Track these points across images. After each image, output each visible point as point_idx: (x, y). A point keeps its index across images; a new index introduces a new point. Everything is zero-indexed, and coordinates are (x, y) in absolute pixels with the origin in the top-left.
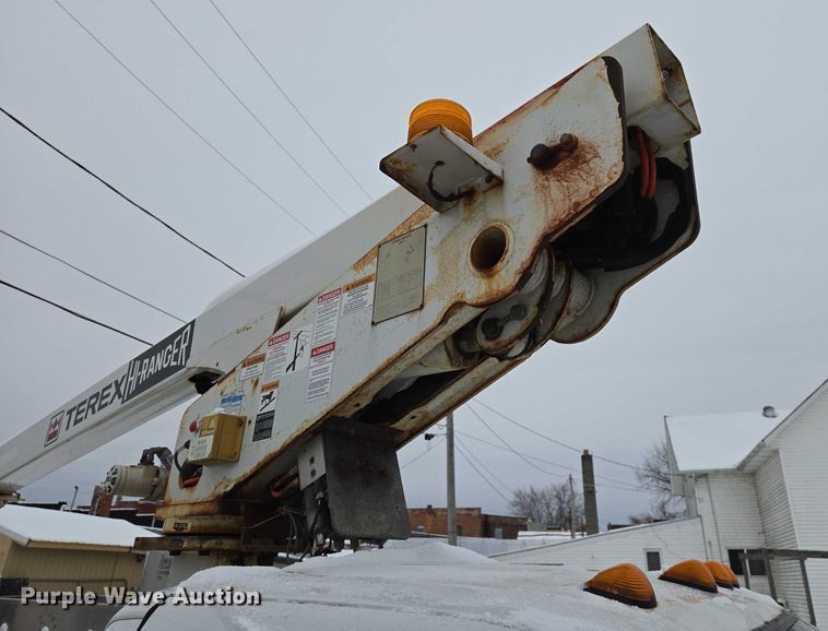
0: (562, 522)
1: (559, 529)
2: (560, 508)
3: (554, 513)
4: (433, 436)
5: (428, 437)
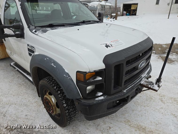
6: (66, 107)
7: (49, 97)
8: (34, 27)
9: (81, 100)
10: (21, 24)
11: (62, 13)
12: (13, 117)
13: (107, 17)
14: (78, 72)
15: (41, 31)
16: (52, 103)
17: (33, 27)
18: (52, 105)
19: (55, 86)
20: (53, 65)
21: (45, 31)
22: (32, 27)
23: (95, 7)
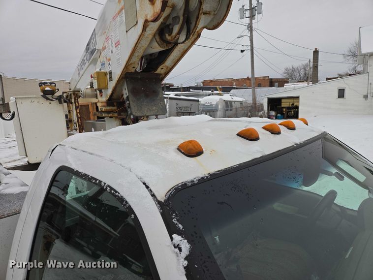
0: (305, 79)
1: (304, 81)
2: (305, 73)
3: (302, 75)
4: (244, 51)
5: (242, 51)
23: (214, 106)
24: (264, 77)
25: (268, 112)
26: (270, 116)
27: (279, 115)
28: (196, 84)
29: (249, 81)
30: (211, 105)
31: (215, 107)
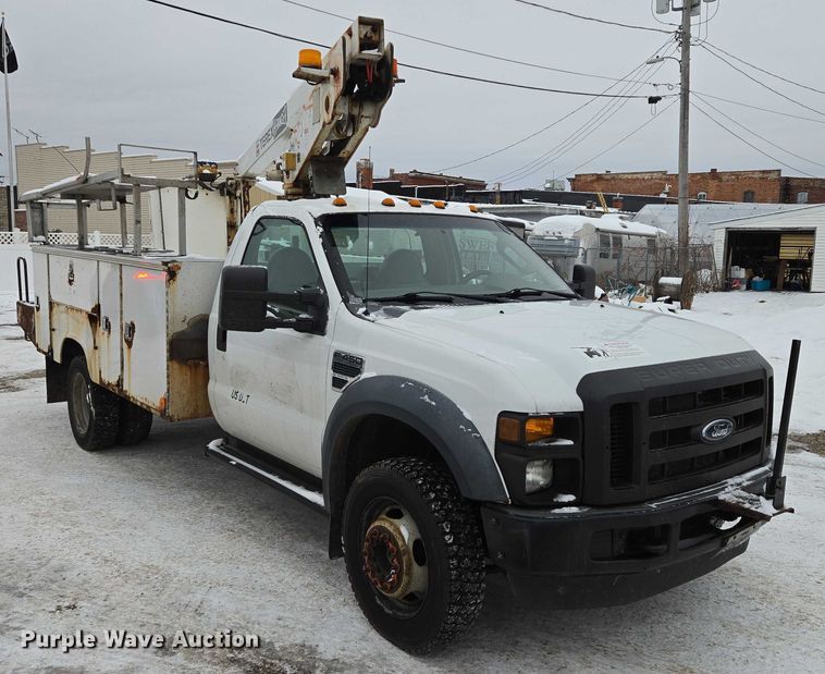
4: (659, 98)
5: (653, 100)
6: (451, 545)
7: (392, 524)
8: (360, 301)
9: (508, 510)
10: (322, 291)
11: (424, 264)
12: (230, 619)
13: (630, 291)
14: (503, 414)
15: (381, 311)
16: (400, 543)
17: (356, 300)
18: (398, 551)
19: (418, 477)
20: (428, 400)
21: (398, 314)
22: (353, 301)
23: (566, 242)
24: (764, 172)
25: (727, 270)
26: (731, 279)
27: (757, 279)
28: (548, 185)
29: (716, 182)
30: (561, 239)
31: (569, 246)
